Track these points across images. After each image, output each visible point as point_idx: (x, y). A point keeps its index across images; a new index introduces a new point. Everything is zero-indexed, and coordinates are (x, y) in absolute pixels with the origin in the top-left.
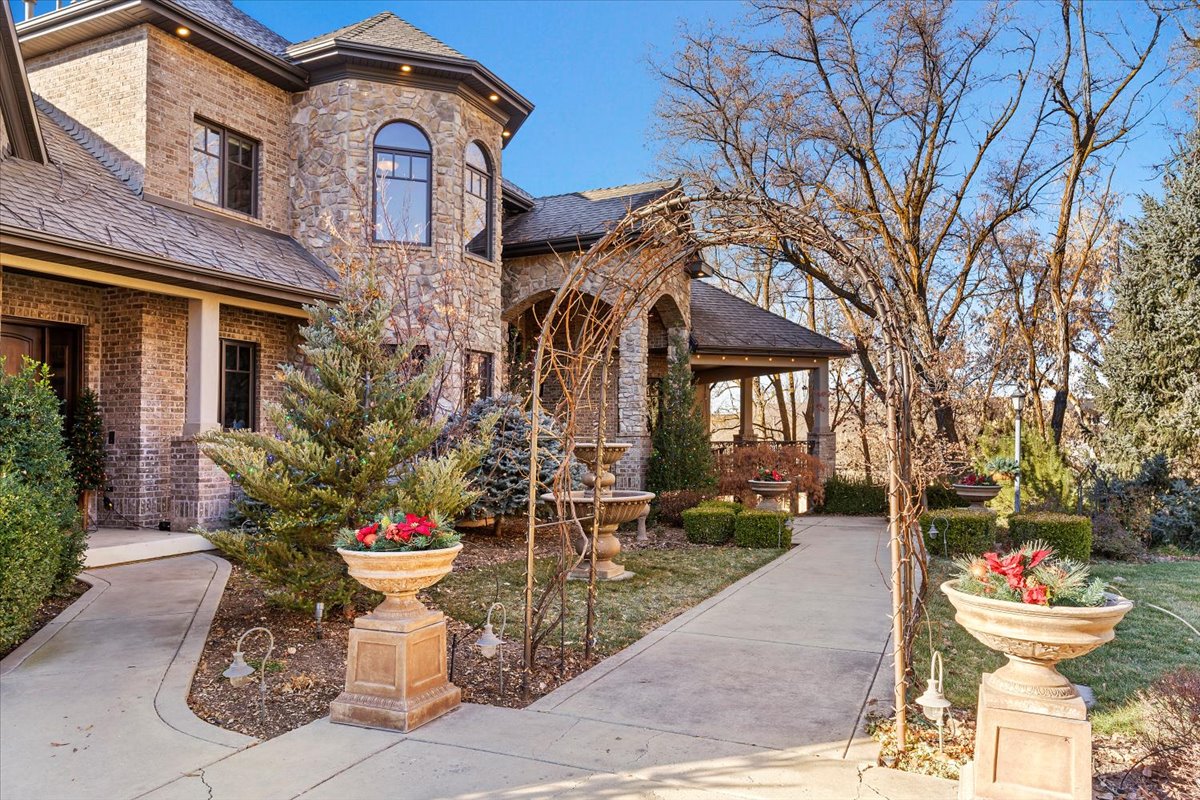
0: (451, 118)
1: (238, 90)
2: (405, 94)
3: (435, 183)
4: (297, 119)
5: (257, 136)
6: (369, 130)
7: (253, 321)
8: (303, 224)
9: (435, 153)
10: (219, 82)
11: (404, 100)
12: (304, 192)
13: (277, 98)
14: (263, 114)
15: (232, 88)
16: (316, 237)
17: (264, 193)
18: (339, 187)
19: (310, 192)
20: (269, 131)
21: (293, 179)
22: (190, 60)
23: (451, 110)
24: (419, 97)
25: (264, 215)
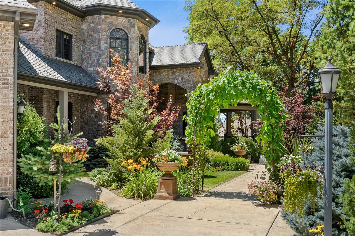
0: (134, 27)
1: (67, 19)
2: (120, 20)
3: (129, 49)
4: (83, 27)
5: (72, 34)
6: (108, 32)
7: (71, 96)
8: (86, 63)
9: (129, 39)
10: (62, 17)
11: (119, 22)
12: (86, 52)
13: (77, 20)
14: (73, 26)
15: (65, 18)
16: (90, 67)
17: (74, 53)
18: (99, 51)
19: (88, 52)
20: (75, 31)
21: (82, 47)
22: (55, 11)
23: (134, 24)
24: (124, 21)
25: (74, 60)
